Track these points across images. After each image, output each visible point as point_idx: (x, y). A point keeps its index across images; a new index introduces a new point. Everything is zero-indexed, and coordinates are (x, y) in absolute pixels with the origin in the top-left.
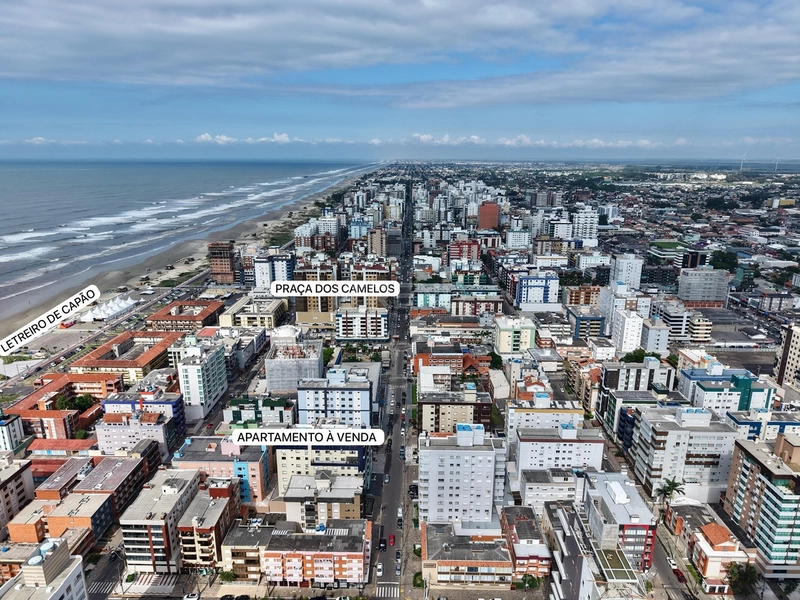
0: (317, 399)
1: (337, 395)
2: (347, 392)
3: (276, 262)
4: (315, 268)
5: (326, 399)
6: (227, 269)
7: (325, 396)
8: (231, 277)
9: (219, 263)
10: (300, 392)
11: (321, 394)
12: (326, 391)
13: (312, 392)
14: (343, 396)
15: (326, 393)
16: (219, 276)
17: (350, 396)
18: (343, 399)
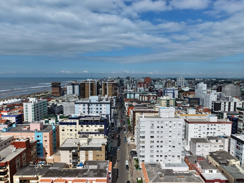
0: (84, 109)
1: (94, 106)
2: (99, 105)
3: (75, 86)
4: (89, 82)
5: (89, 108)
6: (58, 91)
7: (88, 107)
8: (59, 94)
9: (55, 89)
10: (76, 105)
11: (86, 106)
12: (89, 104)
13: (82, 105)
14: (97, 107)
15: (89, 105)
16: (55, 94)
17: (101, 107)
18: (97, 109)
